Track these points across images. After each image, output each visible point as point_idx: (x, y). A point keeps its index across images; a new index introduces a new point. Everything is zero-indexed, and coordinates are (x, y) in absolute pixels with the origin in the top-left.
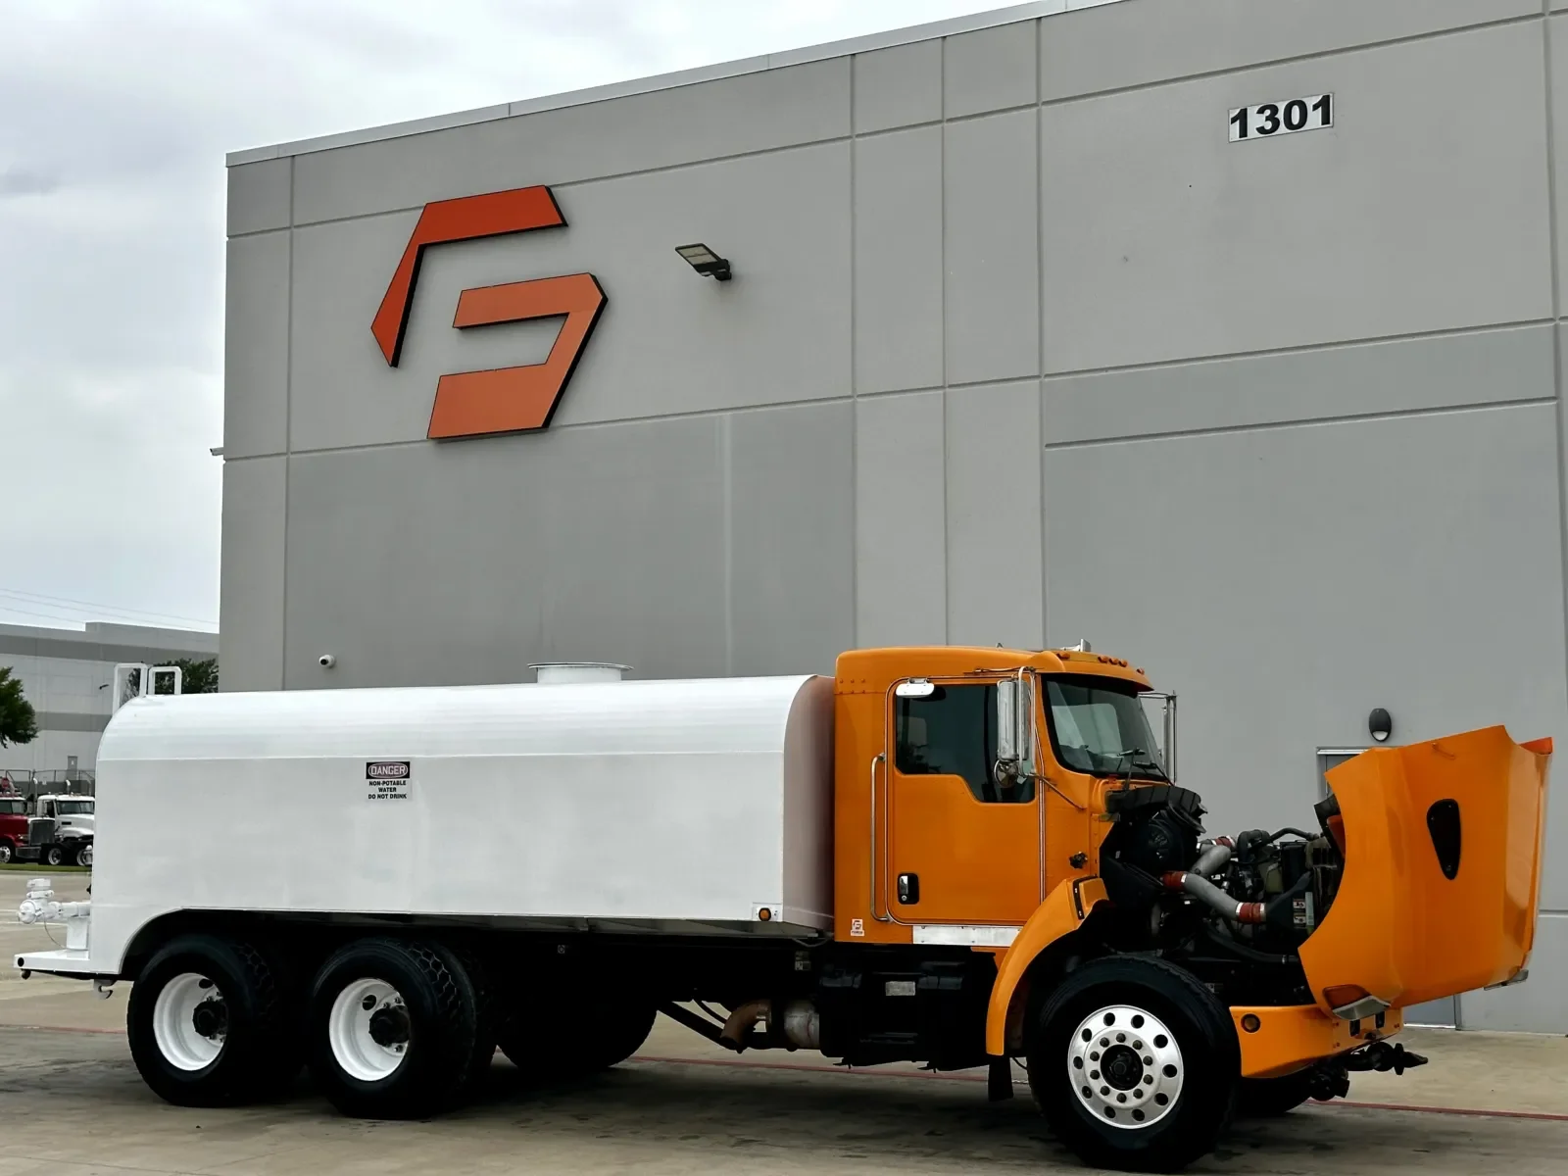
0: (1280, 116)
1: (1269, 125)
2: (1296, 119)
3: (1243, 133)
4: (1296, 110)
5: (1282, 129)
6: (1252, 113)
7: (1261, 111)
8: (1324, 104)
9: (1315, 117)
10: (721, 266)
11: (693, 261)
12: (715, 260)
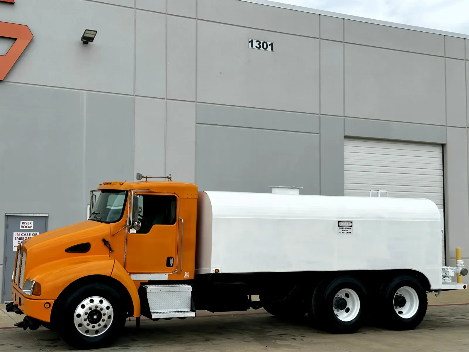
0: (261, 44)
1: (258, 46)
2: (265, 47)
3: (252, 46)
4: (265, 44)
5: (262, 48)
6: (254, 41)
7: (257, 42)
8: (271, 45)
9: (269, 48)
10: (92, 39)
11: (86, 35)
12: (93, 37)
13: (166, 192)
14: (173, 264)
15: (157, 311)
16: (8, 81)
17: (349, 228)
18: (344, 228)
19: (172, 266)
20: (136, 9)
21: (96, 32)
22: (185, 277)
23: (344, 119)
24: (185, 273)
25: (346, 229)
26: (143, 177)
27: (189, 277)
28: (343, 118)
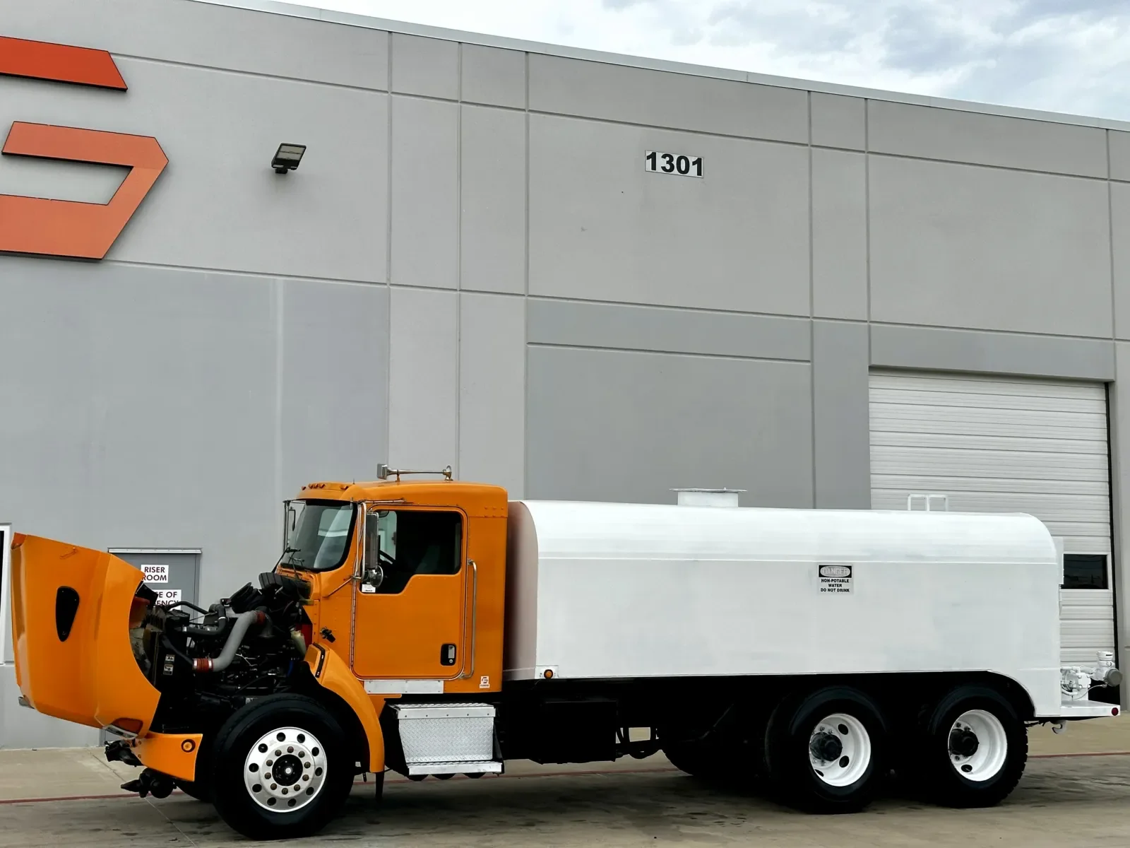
0: (675, 162)
1: (668, 167)
2: (683, 168)
3: (654, 167)
4: (683, 162)
5: (676, 171)
6: (659, 156)
7: (664, 157)
8: (698, 162)
9: (693, 169)
10: (295, 164)
11: (282, 156)
12: (298, 159)
13: (439, 504)
14: (454, 660)
15: (419, 760)
16: (114, 259)
17: (843, 581)
18: (832, 580)
19: (453, 663)
20: (393, 93)
21: (303, 149)
22: (481, 687)
23: (869, 327)
24: (482, 677)
25: (837, 583)
26: (390, 473)
27: (489, 687)
28: (866, 324)
